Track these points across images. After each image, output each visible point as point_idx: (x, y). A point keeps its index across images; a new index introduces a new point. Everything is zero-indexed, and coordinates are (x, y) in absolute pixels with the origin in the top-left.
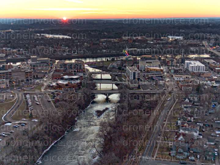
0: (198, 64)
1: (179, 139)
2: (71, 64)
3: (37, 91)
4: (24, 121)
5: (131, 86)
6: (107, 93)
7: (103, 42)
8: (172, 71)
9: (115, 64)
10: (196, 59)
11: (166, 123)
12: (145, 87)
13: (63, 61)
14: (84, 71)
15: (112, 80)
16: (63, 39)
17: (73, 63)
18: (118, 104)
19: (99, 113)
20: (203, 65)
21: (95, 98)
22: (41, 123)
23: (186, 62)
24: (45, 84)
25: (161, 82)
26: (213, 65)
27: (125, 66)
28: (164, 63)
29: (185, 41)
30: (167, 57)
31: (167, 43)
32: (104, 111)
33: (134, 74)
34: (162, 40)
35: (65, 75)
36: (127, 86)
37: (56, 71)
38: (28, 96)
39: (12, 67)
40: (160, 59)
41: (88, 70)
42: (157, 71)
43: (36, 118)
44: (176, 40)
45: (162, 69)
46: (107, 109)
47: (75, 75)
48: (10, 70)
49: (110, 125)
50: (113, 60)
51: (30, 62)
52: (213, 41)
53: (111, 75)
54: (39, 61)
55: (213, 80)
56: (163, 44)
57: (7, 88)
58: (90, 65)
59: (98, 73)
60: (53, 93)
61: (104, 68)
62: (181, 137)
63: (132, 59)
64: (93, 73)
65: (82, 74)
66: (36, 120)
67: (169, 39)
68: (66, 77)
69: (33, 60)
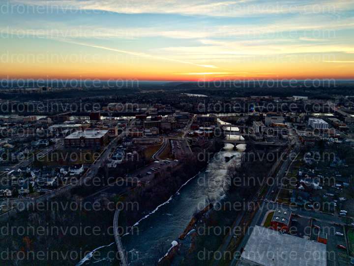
0: (322, 121)
2: (206, 118)
3: (179, 138)
4: (168, 160)
5: (257, 138)
6: (235, 143)
7: (233, 100)
8: (296, 127)
9: (243, 119)
10: (319, 117)
12: (269, 139)
13: (200, 115)
14: (216, 123)
15: (240, 132)
16: (201, 97)
17: (208, 117)
18: (244, 153)
19: (227, 159)
20: (327, 123)
21: (224, 146)
22: (180, 163)
23: (310, 119)
24: (185, 133)
25: (285, 136)
26: (337, 123)
27: (252, 121)
28: (288, 120)
29: (310, 101)
30: (291, 115)
31: (292, 102)
33: (260, 128)
34: (288, 99)
35: (201, 126)
36: (253, 138)
37: (194, 122)
38: (172, 141)
39: (161, 118)
40: (284, 116)
41: (220, 123)
42: (281, 126)
43: (177, 159)
44: (301, 100)
45: (286, 124)
47: (209, 126)
48: (160, 121)
49: (236, 169)
51: (175, 115)
52: (337, 102)
53: (239, 128)
54: (181, 114)
55: (336, 137)
56: (287, 103)
57: (157, 134)
58: (223, 119)
59: (228, 126)
60: (190, 140)
61: (234, 123)
63: (258, 115)
64: (224, 125)
65: (214, 126)
66: (177, 161)
67: (294, 98)
68: (201, 128)
69: (178, 113)
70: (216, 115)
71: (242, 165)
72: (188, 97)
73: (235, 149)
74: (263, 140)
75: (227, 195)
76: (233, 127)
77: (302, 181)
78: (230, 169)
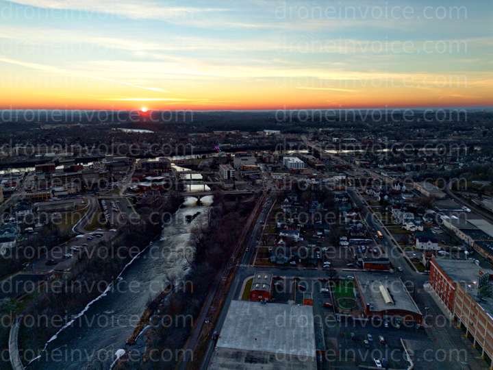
0: (297, 160)
1: (279, 243)
2: (154, 163)
3: (114, 196)
4: (99, 231)
5: (226, 186)
6: (199, 195)
7: (191, 137)
8: (270, 168)
9: (206, 162)
10: (294, 155)
11: (264, 226)
12: (240, 187)
13: (144, 160)
14: (170, 170)
15: (204, 180)
16: (144, 134)
17: (158, 163)
18: (212, 207)
19: (189, 218)
20: (302, 162)
21: (184, 201)
22: (120, 233)
23: (285, 158)
24: (125, 187)
25: (258, 181)
26: (313, 161)
27: (218, 165)
28: (261, 160)
29: (283, 136)
30: (263, 154)
31: (263, 138)
32: (195, 216)
33: (229, 172)
34: (257, 134)
35: (147, 175)
36: (220, 187)
37: (136, 171)
38: (103, 202)
39: (82, 167)
40: (256, 156)
42: (253, 169)
43: (115, 227)
44: (273, 134)
45: (259, 166)
46: (198, 213)
47: (160, 175)
48: (80, 172)
49: (203, 231)
50: (204, 157)
51: (104, 161)
52: (311, 136)
53: (202, 175)
54: (115, 160)
55: (312, 177)
56: (259, 139)
57: (78, 193)
58: (179, 163)
59: (187, 173)
60: (133, 197)
61: (194, 168)
62: (281, 241)
63: (225, 156)
64: (181, 172)
65: (167, 175)
66: (115, 230)
67: (265, 133)
68: (149, 178)
69: (109, 159)
70: (169, 158)
71: (210, 223)
72: (125, 133)
73: (199, 204)
74: (234, 188)
75: (192, 267)
76: (193, 173)
77: (281, 234)
78: (194, 231)
